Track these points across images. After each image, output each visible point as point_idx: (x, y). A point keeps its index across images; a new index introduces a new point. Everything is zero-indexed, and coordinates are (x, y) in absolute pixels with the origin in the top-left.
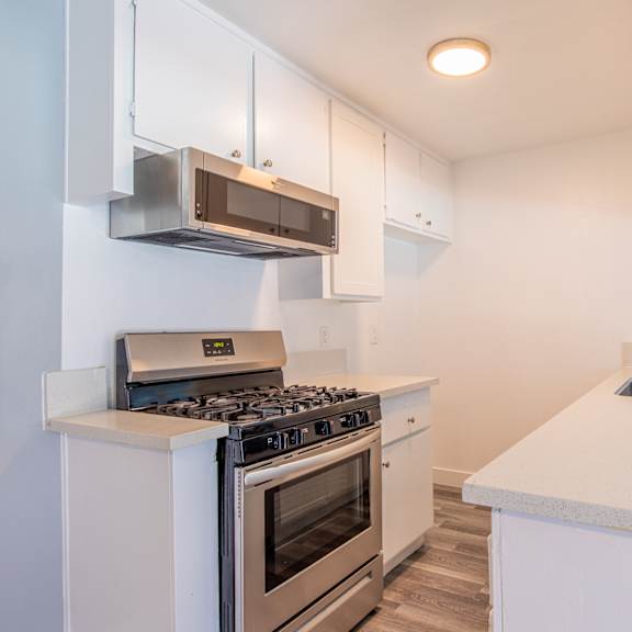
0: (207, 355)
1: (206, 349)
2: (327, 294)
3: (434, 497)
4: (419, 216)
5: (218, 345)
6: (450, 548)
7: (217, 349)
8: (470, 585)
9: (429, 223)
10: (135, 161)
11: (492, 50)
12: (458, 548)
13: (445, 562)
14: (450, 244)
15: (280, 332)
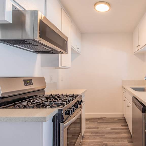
0: (25, 85)
1: (25, 83)
2: (60, 66)
3: (86, 121)
4: (77, 46)
5: (28, 82)
6: (90, 134)
7: (28, 83)
8: (100, 142)
9: (78, 48)
10: (13, 10)
11: (111, 6)
12: (91, 133)
13: (90, 138)
14: (80, 54)
15: (44, 77)
